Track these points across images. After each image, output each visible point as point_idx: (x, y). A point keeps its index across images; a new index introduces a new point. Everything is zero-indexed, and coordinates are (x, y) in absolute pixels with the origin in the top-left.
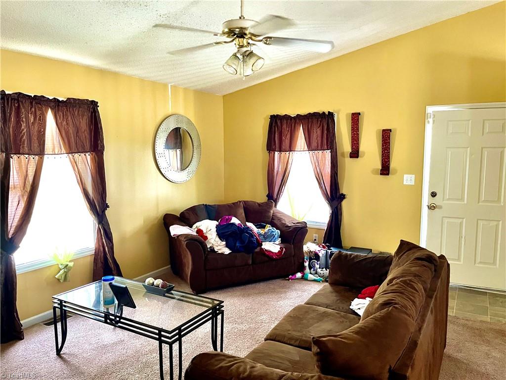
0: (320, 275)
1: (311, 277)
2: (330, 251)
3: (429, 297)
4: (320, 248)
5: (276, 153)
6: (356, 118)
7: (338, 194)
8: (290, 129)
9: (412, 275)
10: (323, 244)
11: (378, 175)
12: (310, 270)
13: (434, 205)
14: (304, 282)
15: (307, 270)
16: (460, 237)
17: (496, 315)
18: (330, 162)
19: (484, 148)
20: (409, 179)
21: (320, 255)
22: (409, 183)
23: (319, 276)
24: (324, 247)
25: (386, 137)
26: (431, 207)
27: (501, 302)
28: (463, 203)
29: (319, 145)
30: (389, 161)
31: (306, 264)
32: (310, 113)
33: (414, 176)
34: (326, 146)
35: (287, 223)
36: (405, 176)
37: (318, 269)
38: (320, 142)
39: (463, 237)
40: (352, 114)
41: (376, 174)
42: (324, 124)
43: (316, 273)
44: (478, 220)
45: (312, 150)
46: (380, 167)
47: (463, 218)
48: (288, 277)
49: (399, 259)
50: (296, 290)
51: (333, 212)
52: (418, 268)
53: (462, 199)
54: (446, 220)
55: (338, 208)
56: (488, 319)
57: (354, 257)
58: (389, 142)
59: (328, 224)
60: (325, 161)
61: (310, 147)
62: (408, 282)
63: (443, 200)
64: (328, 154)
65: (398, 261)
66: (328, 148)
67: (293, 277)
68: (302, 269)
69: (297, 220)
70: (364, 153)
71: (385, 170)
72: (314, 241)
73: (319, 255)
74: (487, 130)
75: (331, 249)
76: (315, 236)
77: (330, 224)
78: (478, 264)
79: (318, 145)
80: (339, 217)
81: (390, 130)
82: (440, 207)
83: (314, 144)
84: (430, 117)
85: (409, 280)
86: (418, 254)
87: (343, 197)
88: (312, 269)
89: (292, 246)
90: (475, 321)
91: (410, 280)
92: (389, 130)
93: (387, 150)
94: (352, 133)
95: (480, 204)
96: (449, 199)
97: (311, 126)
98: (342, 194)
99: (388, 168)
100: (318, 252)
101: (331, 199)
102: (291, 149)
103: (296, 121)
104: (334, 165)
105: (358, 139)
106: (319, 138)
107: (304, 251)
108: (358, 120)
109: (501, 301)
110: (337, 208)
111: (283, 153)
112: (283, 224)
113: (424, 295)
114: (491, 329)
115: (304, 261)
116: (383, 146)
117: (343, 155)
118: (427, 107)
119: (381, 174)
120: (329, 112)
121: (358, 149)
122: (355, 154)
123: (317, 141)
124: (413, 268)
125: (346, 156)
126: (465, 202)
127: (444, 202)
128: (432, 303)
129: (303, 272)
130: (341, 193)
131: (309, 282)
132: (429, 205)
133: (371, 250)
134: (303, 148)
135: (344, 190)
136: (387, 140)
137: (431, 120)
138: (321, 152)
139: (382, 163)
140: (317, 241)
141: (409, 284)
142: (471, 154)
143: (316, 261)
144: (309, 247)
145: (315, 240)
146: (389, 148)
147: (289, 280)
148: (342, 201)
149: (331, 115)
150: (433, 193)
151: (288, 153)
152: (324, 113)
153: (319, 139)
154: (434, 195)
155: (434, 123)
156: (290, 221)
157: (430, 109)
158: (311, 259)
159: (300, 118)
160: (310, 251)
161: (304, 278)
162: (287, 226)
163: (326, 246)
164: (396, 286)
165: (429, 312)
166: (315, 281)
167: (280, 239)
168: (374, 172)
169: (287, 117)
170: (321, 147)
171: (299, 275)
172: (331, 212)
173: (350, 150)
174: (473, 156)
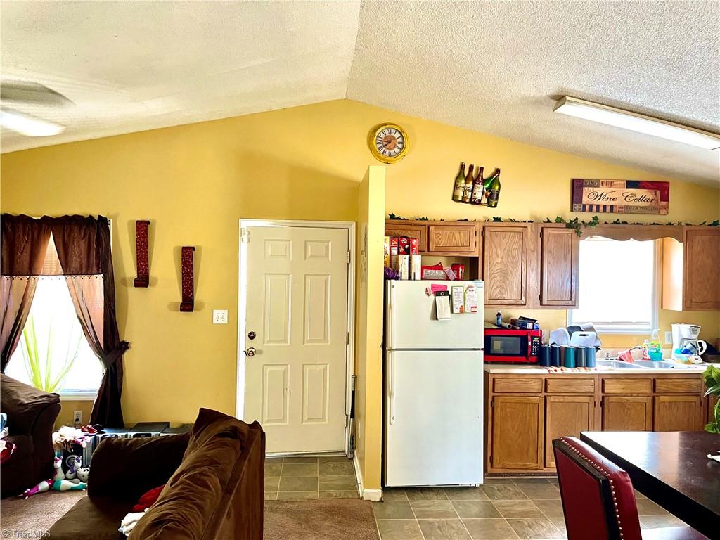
0: (82, 478)
1: (66, 484)
2: (100, 436)
3: (228, 491)
4: (84, 434)
5: (5, 277)
6: (142, 229)
7: (116, 343)
8: (30, 237)
9: (207, 463)
10: (90, 426)
11: (177, 311)
12: (65, 473)
13: (253, 350)
14: (53, 496)
15: (60, 474)
16: (285, 389)
17: (327, 487)
18: (103, 293)
19: (308, 275)
20: (220, 317)
21: (84, 445)
22: (220, 321)
23: (81, 481)
24: (90, 431)
25: (187, 256)
26: (250, 353)
27: (333, 468)
28: (286, 344)
29: (84, 266)
30: (193, 292)
31: (59, 464)
32: (66, 216)
33: (227, 311)
34: (95, 269)
35: (22, 399)
36: (216, 312)
37: (80, 470)
38: (84, 263)
39: (288, 389)
40: (138, 222)
41: (174, 310)
42: (92, 234)
43: (76, 476)
44: (304, 365)
45: (71, 275)
46: (180, 300)
47: (287, 365)
48: (23, 492)
49: (197, 437)
50: (35, 513)
51: (107, 371)
52: (217, 450)
53: (285, 340)
54: (268, 369)
55: (117, 365)
56: (316, 494)
57: (131, 445)
58: (192, 265)
59: (100, 391)
60: (94, 291)
61: (67, 269)
62: (198, 476)
63: (264, 343)
64: (99, 281)
65: (195, 441)
66: (98, 270)
67: (33, 491)
68: (50, 474)
69: (41, 392)
70: (156, 279)
71: (188, 304)
72: (75, 424)
73: (81, 446)
74: (309, 254)
75: (104, 433)
76: (77, 413)
77: (103, 390)
78: (306, 421)
79: (81, 266)
80: (119, 378)
81: (193, 248)
82: (261, 352)
83: (75, 264)
84: (245, 234)
85: (199, 473)
86: (221, 427)
87: (125, 346)
88: (69, 471)
89: (31, 437)
90: (301, 501)
91: (201, 474)
92: (191, 248)
93: (190, 276)
94: (137, 250)
95: (306, 344)
96: (270, 341)
97: (69, 235)
98: (124, 342)
99: (192, 301)
100: (80, 440)
101: (104, 352)
102: (31, 271)
103: (41, 227)
104: (109, 297)
105: (147, 259)
106: (82, 256)
107: (54, 443)
108: (146, 231)
109: (332, 466)
110: (114, 364)
111: (17, 279)
112: (14, 400)
113: (220, 492)
114: (320, 508)
115: (53, 460)
116: (183, 269)
117: (124, 282)
118: (240, 220)
119: (182, 310)
120: (100, 217)
121: (148, 273)
122: (143, 280)
123: (79, 260)
124: (210, 452)
125: (128, 283)
126: (289, 344)
127: (265, 345)
128: (231, 501)
129: (52, 479)
130: (121, 340)
131: (63, 495)
132: (247, 351)
133: (168, 424)
134: (54, 270)
135: (126, 336)
136: (189, 262)
137: (245, 238)
138: (87, 277)
139: (183, 294)
140: (80, 422)
141: (199, 480)
142: (293, 283)
143: (76, 457)
144: (65, 433)
145: (77, 420)
146: (193, 273)
147: (24, 497)
148: (123, 352)
149: (103, 222)
150: (250, 334)
151: (26, 278)
152: (91, 217)
153: (84, 256)
154: (252, 336)
155: (249, 241)
156: (27, 395)
157: (244, 224)
158: (66, 455)
159: (48, 224)
160: (66, 441)
161: (53, 490)
162: (22, 405)
163: (95, 428)
164: (180, 487)
165: (225, 516)
166: (73, 490)
167: (7, 429)
168: (171, 307)
169: (24, 220)
170: (87, 271)
171: (44, 485)
172: (105, 372)
173: (135, 276)
174: (296, 285)
